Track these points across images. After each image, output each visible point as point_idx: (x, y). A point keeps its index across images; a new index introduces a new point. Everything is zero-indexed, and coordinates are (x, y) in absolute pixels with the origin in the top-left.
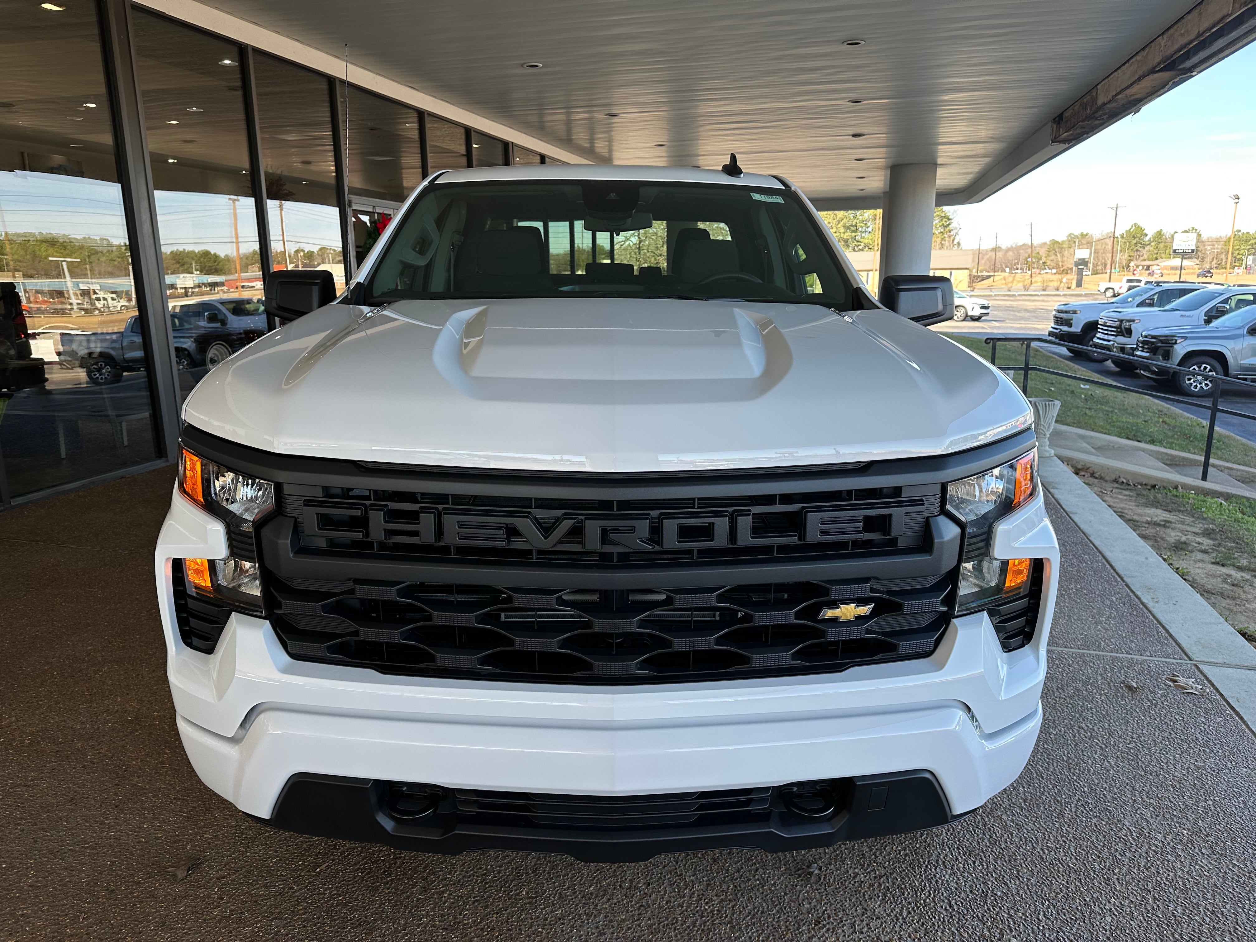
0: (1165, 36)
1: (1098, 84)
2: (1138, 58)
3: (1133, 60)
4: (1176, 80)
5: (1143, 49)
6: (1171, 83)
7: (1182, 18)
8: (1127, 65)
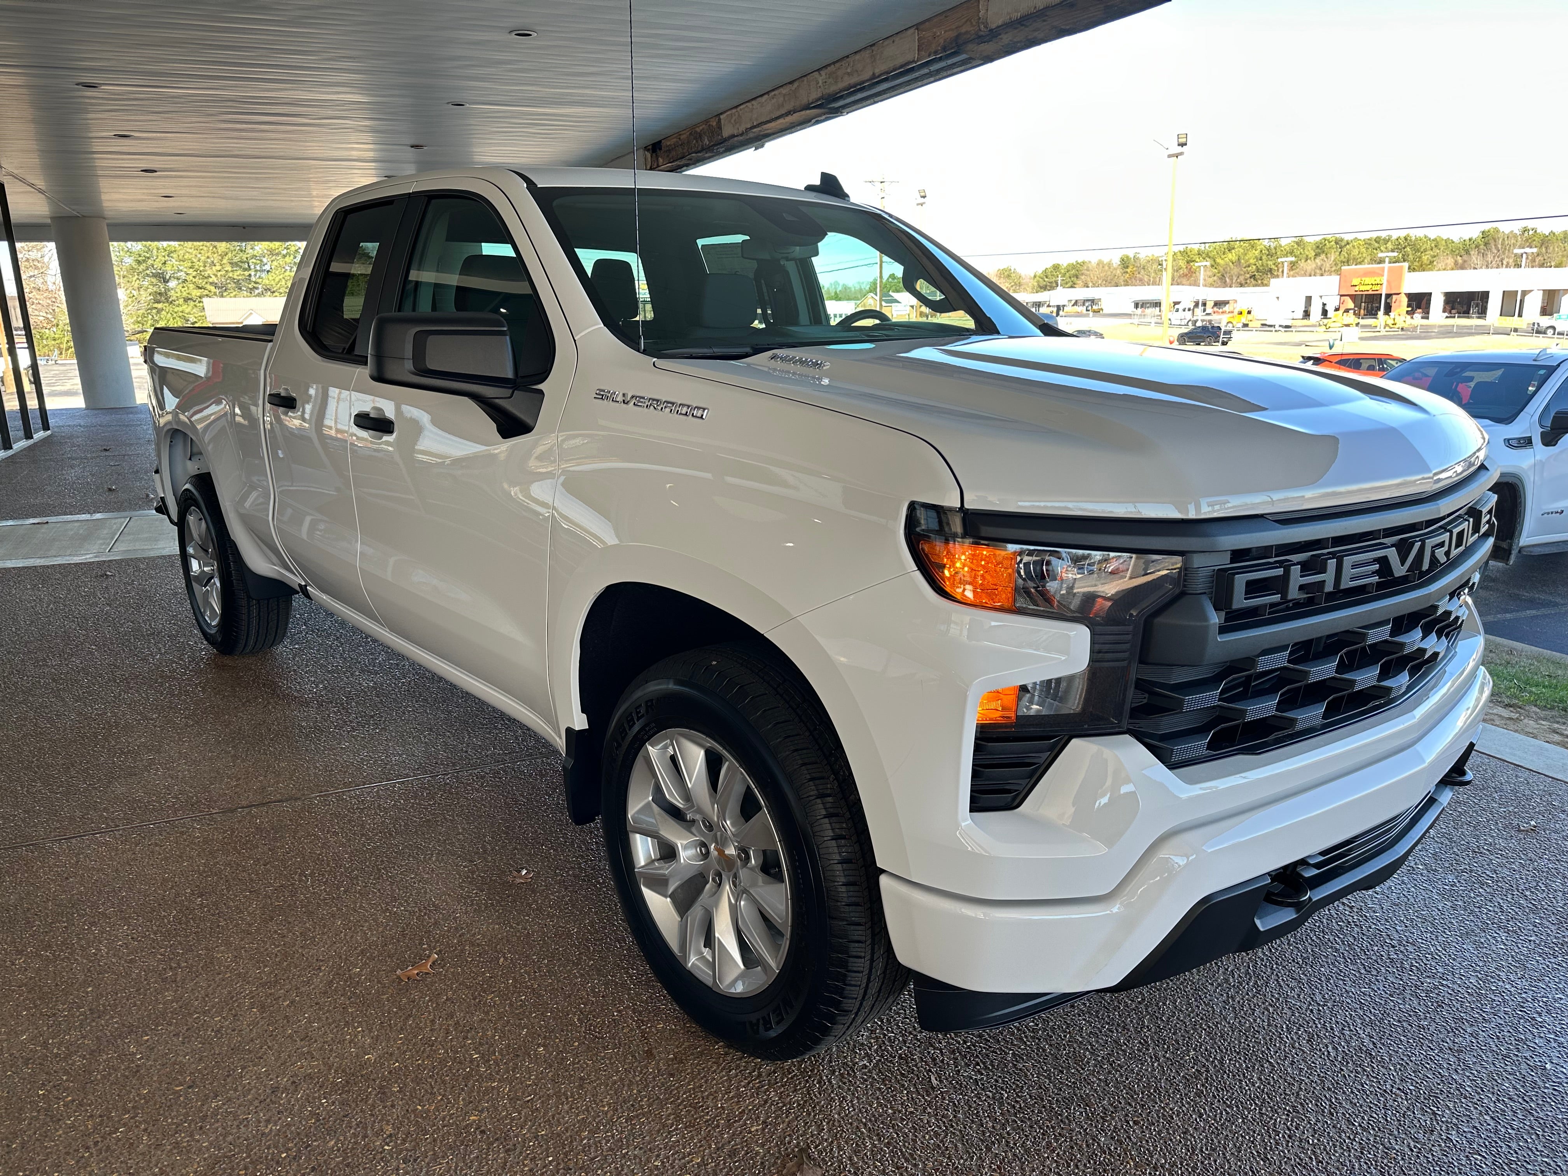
0: (823, 72)
1: (721, 114)
2: (784, 91)
3: (776, 92)
4: (819, 119)
5: (791, 83)
6: (813, 121)
7: (847, 57)
8: (766, 96)
